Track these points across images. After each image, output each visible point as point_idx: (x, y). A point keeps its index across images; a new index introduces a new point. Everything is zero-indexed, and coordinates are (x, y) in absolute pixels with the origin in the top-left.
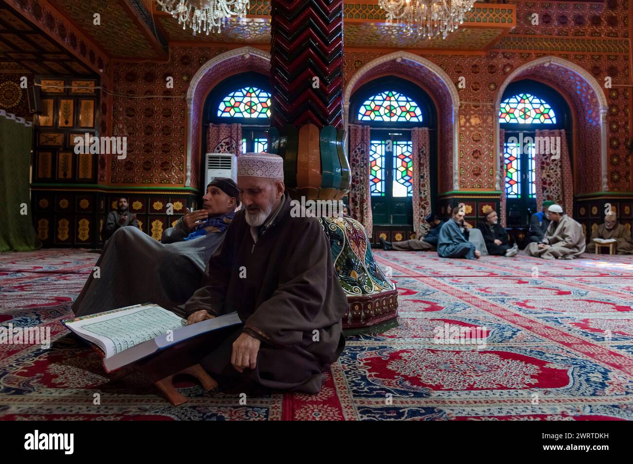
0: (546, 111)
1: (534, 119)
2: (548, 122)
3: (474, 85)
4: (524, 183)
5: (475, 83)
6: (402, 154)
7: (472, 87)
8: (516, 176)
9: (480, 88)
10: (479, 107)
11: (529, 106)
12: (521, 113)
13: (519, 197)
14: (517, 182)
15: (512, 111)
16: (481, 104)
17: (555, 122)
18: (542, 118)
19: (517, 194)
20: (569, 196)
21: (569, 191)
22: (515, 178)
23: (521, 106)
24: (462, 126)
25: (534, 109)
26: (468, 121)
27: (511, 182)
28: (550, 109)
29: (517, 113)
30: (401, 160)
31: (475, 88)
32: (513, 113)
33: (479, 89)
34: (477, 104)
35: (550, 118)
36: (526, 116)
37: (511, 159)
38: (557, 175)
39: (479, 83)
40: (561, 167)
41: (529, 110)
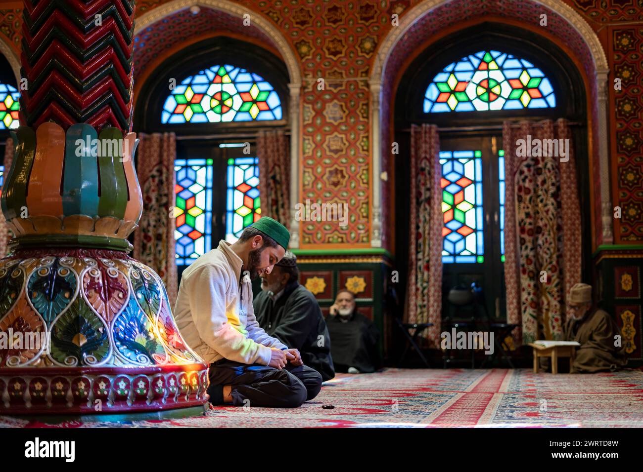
0: (534, 83)
1: (508, 99)
2: (539, 104)
3: (331, 46)
4: (490, 231)
5: (332, 41)
6: (245, 182)
7: (329, 49)
8: (473, 219)
9: (344, 51)
10: (341, 85)
11: (496, 75)
12: (481, 91)
14: (475, 231)
16: (346, 79)
18: (526, 98)
20: (572, 255)
21: (573, 245)
22: (470, 221)
23: (480, 76)
24: (309, 125)
26: (319, 113)
27: (463, 232)
29: (471, 91)
30: (242, 195)
31: (333, 50)
33: (340, 53)
34: (338, 81)
35: (543, 97)
36: (490, 95)
37: (463, 182)
38: (547, 212)
39: (340, 41)
41: (498, 84)
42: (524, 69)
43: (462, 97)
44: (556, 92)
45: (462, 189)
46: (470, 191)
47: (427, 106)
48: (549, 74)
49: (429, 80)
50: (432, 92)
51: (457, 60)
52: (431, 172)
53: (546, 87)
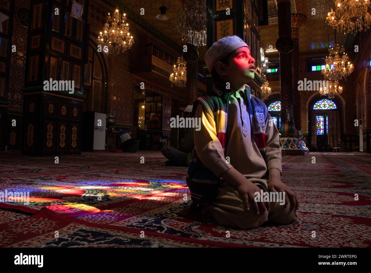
0: (333, 105)
1: (328, 107)
4: (325, 129)
8: (322, 127)
11: (326, 103)
12: (323, 106)
13: (323, 134)
14: (322, 129)
15: (320, 105)
17: (336, 108)
18: (331, 107)
19: (322, 133)
22: (322, 128)
23: (323, 103)
25: (328, 104)
27: (320, 129)
28: (334, 104)
29: (322, 106)
32: (320, 106)
35: (334, 107)
36: (325, 107)
37: (320, 121)
38: (335, 126)
40: (336, 124)
41: (326, 105)
42: (331, 102)
43: (320, 107)
44: (336, 106)
45: (320, 122)
46: (321, 123)
47: (314, 108)
48: (335, 103)
49: (314, 104)
50: (315, 106)
51: (319, 101)
52: (315, 120)
53: (335, 105)
